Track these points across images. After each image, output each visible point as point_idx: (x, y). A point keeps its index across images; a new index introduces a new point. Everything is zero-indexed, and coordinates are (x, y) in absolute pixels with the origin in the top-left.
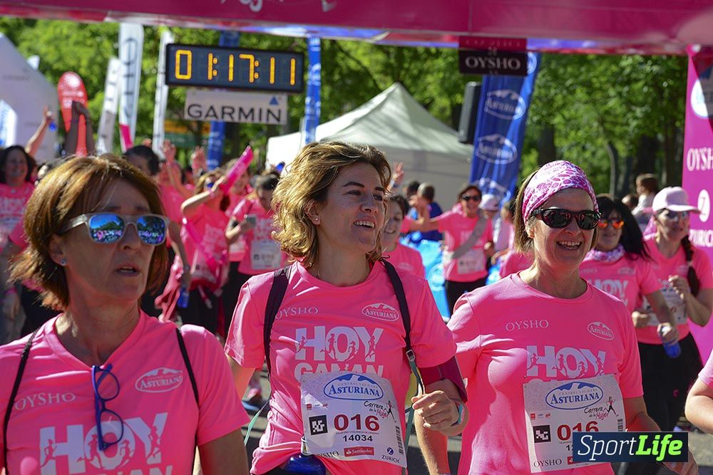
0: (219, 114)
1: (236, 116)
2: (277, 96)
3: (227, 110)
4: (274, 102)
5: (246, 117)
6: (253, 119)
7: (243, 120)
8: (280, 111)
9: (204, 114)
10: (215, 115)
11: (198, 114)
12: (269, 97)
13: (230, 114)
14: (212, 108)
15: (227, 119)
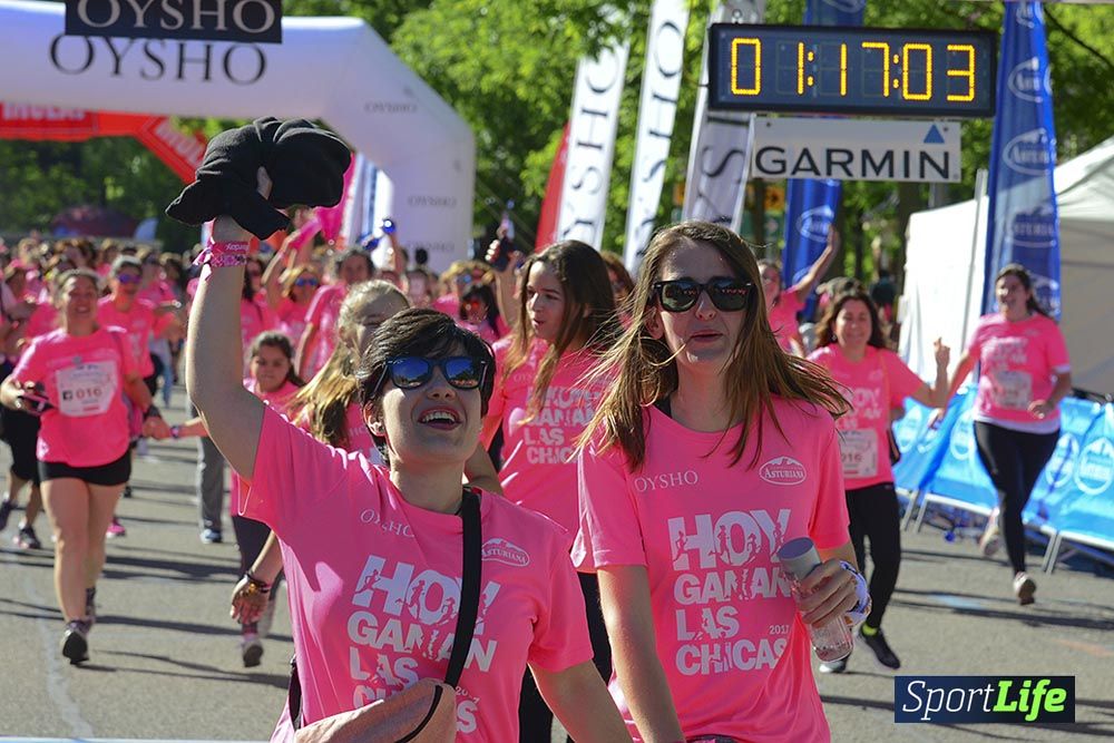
0: (822, 166)
1: (856, 167)
2: (940, 124)
3: (836, 157)
4: (934, 137)
5: (878, 170)
6: (891, 175)
7: (871, 175)
8: (946, 155)
9: (790, 168)
10: (814, 169)
11: (778, 167)
12: (924, 127)
13: (843, 165)
14: (806, 152)
15: (838, 173)
